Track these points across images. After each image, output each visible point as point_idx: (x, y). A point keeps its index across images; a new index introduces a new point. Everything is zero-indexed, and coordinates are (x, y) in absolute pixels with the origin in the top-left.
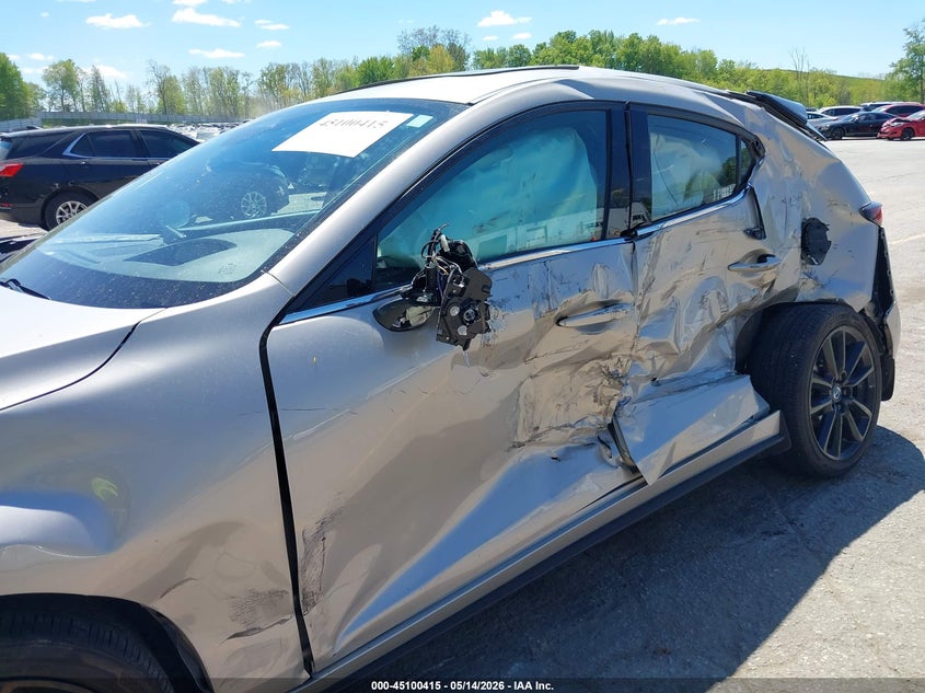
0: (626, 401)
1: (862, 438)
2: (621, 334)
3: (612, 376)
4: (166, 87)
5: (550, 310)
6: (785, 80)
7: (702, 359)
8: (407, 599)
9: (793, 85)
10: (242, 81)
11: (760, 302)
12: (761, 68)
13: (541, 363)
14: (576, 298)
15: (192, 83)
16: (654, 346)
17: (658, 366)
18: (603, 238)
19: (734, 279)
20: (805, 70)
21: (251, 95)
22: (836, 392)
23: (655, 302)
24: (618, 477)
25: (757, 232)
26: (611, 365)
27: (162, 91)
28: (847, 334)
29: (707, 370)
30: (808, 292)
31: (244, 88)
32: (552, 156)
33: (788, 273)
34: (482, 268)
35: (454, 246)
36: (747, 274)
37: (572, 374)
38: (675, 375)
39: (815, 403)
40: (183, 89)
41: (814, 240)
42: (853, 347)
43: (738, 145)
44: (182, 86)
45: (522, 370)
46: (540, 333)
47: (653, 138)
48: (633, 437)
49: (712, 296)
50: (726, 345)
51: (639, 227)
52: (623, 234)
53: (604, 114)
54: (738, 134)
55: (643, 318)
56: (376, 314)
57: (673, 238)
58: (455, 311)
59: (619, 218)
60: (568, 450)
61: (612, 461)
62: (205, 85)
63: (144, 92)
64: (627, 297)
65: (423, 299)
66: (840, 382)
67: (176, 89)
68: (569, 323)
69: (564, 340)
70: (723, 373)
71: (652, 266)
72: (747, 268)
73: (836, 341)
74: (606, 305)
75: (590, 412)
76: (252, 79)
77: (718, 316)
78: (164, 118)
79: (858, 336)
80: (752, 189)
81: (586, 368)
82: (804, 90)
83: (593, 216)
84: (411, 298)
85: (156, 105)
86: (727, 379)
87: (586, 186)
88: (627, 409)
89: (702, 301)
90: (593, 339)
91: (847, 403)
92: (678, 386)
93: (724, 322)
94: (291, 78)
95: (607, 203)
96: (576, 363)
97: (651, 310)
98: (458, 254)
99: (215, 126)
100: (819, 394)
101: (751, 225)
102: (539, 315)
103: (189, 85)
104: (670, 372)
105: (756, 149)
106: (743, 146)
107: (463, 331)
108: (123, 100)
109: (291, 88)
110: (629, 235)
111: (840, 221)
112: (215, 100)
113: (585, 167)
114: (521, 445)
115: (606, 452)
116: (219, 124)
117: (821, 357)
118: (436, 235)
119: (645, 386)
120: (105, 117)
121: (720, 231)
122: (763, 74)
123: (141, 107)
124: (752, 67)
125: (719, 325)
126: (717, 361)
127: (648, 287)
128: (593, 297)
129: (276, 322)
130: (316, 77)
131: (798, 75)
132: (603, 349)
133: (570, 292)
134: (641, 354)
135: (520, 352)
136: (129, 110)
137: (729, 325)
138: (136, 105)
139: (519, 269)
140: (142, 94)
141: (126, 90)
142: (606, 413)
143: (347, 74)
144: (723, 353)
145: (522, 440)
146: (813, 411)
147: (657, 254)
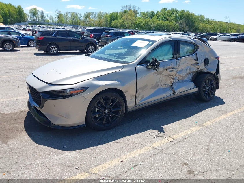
0: (174, 82)
1: (212, 96)
2: (174, 72)
3: (172, 78)
4: (60, 16)
5: (165, 68)
6: (223, 25)
7: (186, 79)
8: (145, 101)
9: (225, 26)
10: (79, 16)
11: (196, 71)
12: (216, 21)
13: (163, 75)
14: (169, 67)
15: (67, 15)
16: (179, 75)
17: (179, 78)
18: (173, 59)
19: (192, 67)
20: (228, 22)
21: (81, 20)
22: (208, 88)
23: (180, 69)
24: (172, 93)
25: (196, 60)
26: (172, 77)
27: (59, 17)
28: (210, 79)
29: (187, 80)
30: (205, 70)
31: (80, 18)
32: (167, 48)
33: (202, 67)
34: (159, 62)
35: (155, 59)
36: (194, 66)
37: (167, 78)
38: (182, 80)
39: (204, 88)
40: (64, 17)
41: (206, 62)
42: (211, 81)
43: (194, 46)
44: (64, 16)
45: (161, 76)
46: (163, 71)
47: (181, 45)
48: (175, 87)
49: (188, 69)
50: (190, 77)
51: (178, 58)
52: (176, 59)
53: (174, 42)
54: (194, 45)
55: (178, 71)
56: (146, 66)
57: (183, 60)
58: (156, 66)
59: (175, 56)
60: (165, 88)
61: (171, 90)
62: (70, 16)
63: (54, 17)
64: (175, 67)
65: (151, 65)
66: (209, 86)
67: (62, 17)
68: (168, 70)
69: (166, 72)
70: (189, 81)
71: (179, 64)
72: (194, 65)
73: (208, 80)
74: (172, 68)
75: (169, 83)
76: (82, 16)
77: (189, 72)
78: (59, 24)
79: (213, 80)
80: (196, 53)
81: (169, 77)
82: (228, 28)
83: (172, 56)
84: (150, 65)
85: (57, 21)
86: (190, 82)
87: (171, 52)
88: (174, 84)
89: (187, 69)
90: (170, 72)
91: (210, 90)
92: (182, 82)
93: (190, 73)
94: (92, 16)
95: (174, 54)
96: (168, 76)
97: (179, 70)
98: (156, 60)
99: (72, 27)
100: (205, 87)
101: (196, 59)
102: (164, 68)
103: (66, 16)
104: (181, 80)
105: (198, 47)
106: (195, 46)
107: (156, 69)
108: (49, 19)
109: (92, 19)
110: (177, 59)
111: (211, 59)
112: (72, 20)
113: (171, 49)
114: (159, 86)
115: (171, 89)
116: (73, 27)
117: (206, 81)
118: (153, 58)
119: (177, 81)
120: (44, 23)
121: (190, 59)
122: (217, 22)
123: (53, 21)
124: (214, 20)
125: (189, 74)
126: (189, 79)
127: (179, 66)
128: (171, 67)
129: (137, 66)
130: (98, 16)
131: (226, 23)
132: (172, 74)
133: (168, 66)
134: (177, 76)
135: (161, 73)
136: (50, 22)
137: (191, 74)
138: (52, 20)
139: (162, 62)
140: (53, 18)
141: (49, 17)
142: (171, 83)
143: (106, 16)
144: (190, 78)
145: (160, 85)
146: (204, 90)
147: (180, 62)
